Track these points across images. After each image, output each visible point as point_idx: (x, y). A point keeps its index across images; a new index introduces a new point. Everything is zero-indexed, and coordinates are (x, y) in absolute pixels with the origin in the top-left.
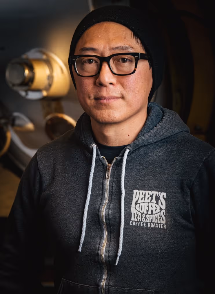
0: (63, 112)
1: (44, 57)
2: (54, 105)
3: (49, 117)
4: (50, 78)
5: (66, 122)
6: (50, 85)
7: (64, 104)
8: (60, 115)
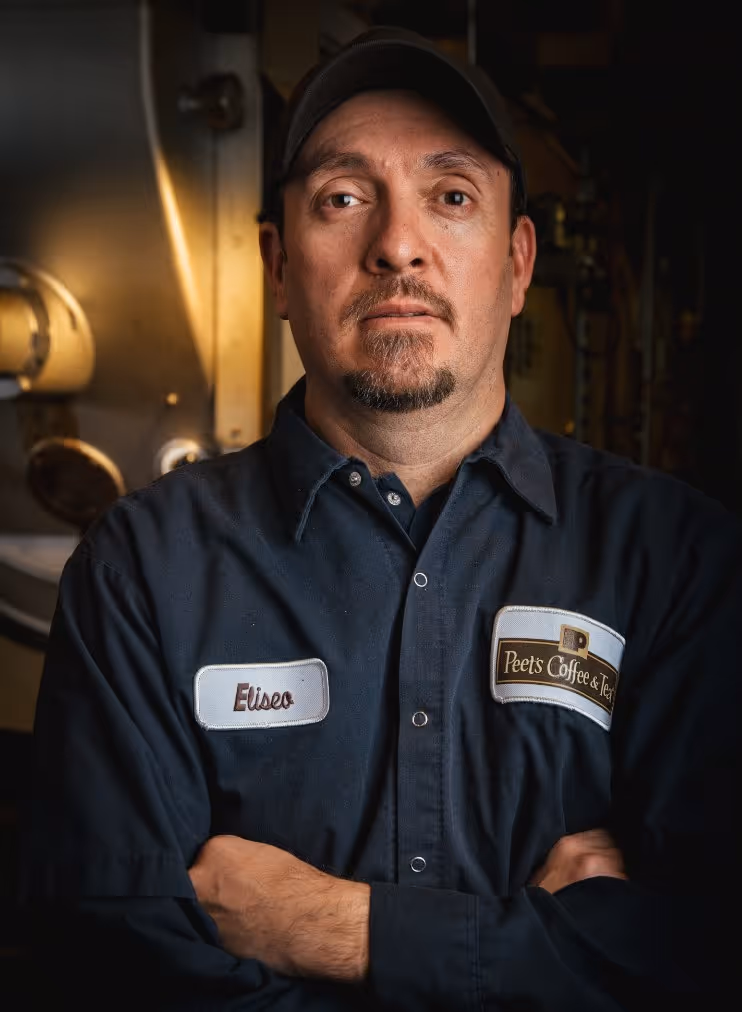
0: (76, 436)
1: (24, 282)
2: (51, 414)
3: (38, 447)
4: (41, 340)
5: (86, 459)
6: (40, 361)
7: (80, 411)
8: (69, 443)
